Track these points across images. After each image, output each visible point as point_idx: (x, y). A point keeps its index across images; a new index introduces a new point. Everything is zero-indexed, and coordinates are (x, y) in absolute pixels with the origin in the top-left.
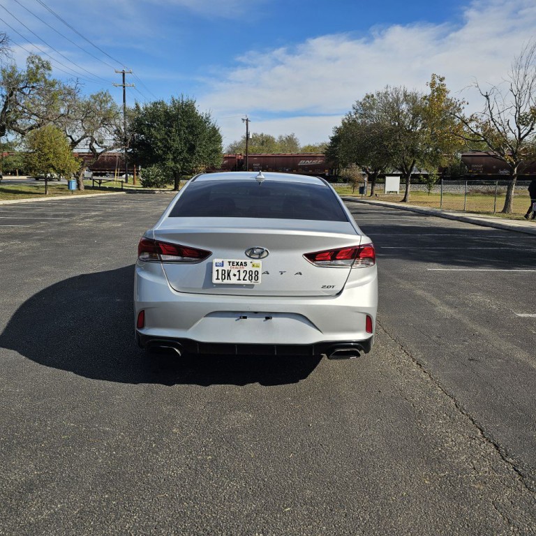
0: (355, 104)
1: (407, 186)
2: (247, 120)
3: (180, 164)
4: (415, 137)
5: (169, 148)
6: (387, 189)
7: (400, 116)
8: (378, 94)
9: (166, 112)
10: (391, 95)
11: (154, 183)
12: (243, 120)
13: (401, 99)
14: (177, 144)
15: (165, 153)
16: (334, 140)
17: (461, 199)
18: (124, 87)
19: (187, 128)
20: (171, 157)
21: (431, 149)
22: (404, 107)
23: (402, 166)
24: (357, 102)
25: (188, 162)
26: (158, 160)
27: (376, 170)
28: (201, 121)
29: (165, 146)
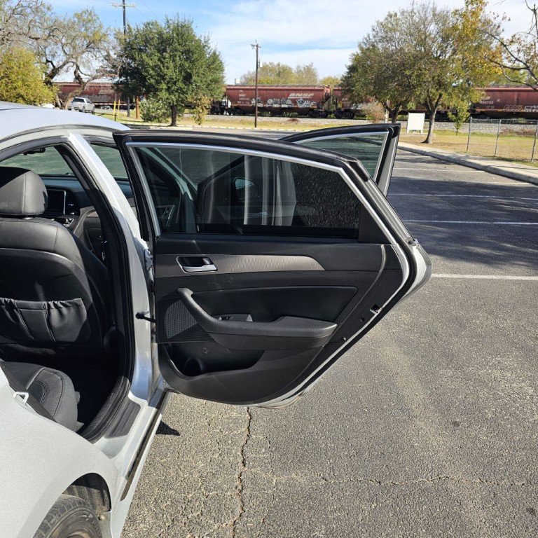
0: (375, 24)
1: (431, 124)
2: (257, 46)
3: (175, 95)
4: (443, 65)
5: (163, 78)
6: (410, 128)
7: (427, 39)
8: (403, 13)
9: (160, 34)
10: (417, 14)
11: (155, 118)
12: (253, 46)
13: (430, 18)
14: (170, 73)
15: (158, 82)
16: (352, 69)
17: (493, 140)
18: (124, 7)
19: (182, 53)
20: (165, 87)
21: (461, 81)
22: (432, 28)
23: (426, 101)
24: (378, 22)
25: (184, 93)
26: (151, 91)
27: (398, 106)
28: (199, 46)
29: (159, 75)
